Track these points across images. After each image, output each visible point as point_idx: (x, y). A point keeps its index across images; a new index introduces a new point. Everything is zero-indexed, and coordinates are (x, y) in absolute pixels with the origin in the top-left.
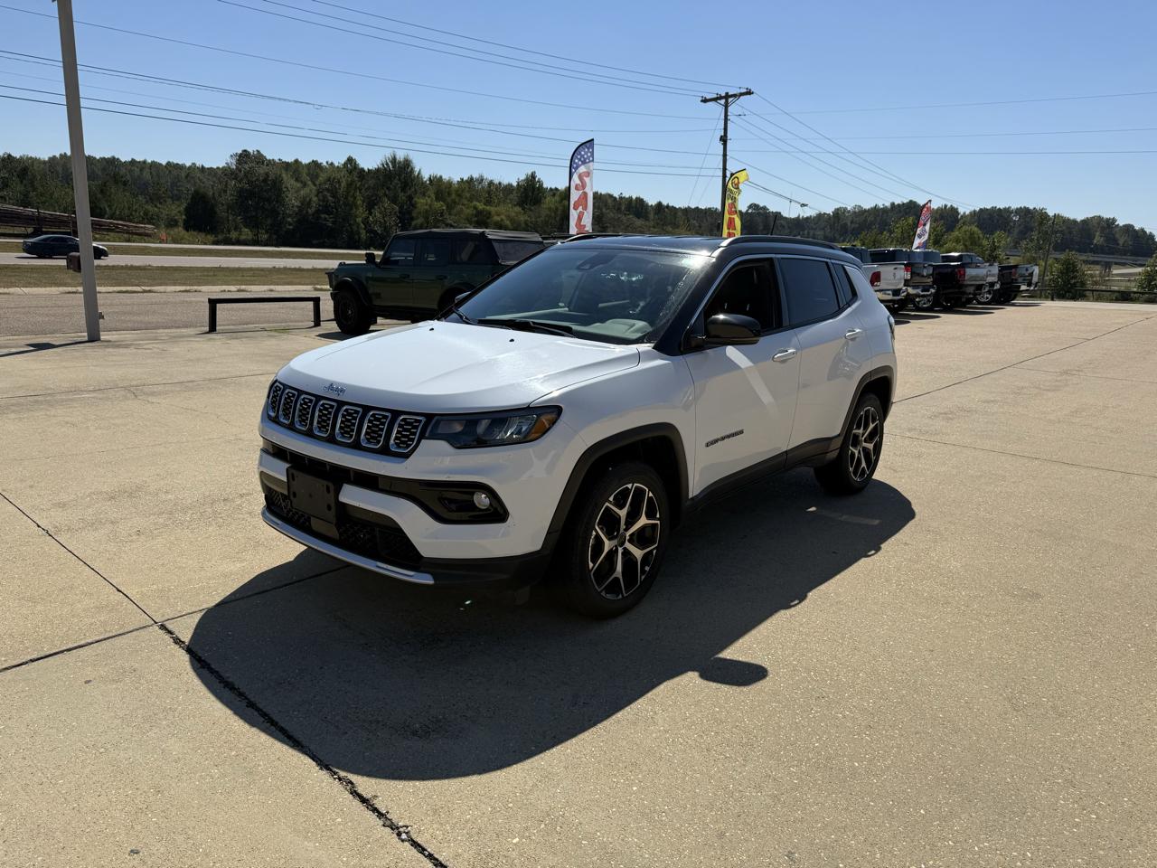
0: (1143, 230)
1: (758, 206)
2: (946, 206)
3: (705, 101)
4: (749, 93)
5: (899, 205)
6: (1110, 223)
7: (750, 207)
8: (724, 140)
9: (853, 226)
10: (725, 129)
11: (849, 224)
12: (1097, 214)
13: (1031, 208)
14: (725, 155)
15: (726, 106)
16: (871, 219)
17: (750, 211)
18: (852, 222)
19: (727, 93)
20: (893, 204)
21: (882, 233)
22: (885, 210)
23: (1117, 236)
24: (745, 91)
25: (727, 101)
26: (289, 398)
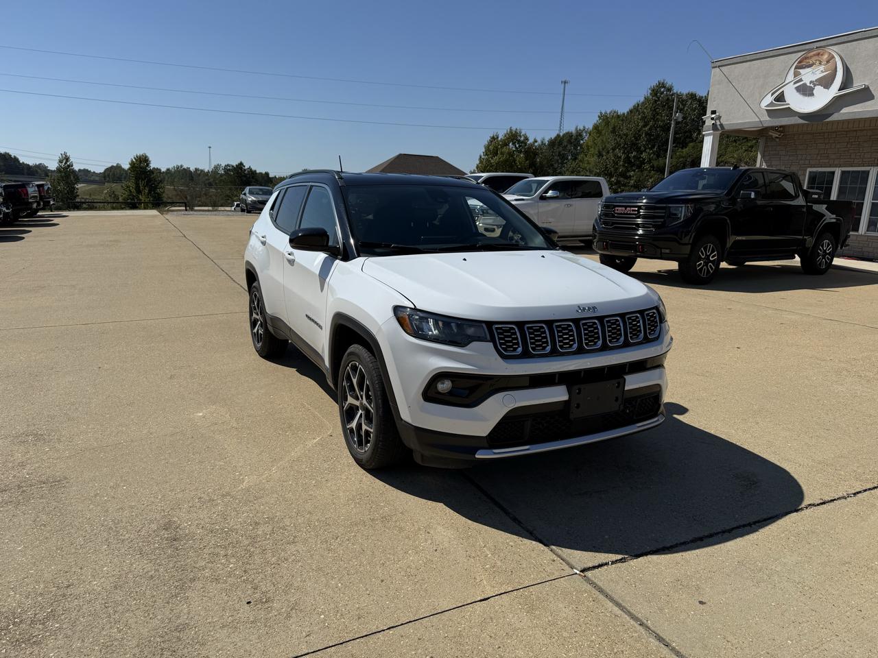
26: (537, 331)
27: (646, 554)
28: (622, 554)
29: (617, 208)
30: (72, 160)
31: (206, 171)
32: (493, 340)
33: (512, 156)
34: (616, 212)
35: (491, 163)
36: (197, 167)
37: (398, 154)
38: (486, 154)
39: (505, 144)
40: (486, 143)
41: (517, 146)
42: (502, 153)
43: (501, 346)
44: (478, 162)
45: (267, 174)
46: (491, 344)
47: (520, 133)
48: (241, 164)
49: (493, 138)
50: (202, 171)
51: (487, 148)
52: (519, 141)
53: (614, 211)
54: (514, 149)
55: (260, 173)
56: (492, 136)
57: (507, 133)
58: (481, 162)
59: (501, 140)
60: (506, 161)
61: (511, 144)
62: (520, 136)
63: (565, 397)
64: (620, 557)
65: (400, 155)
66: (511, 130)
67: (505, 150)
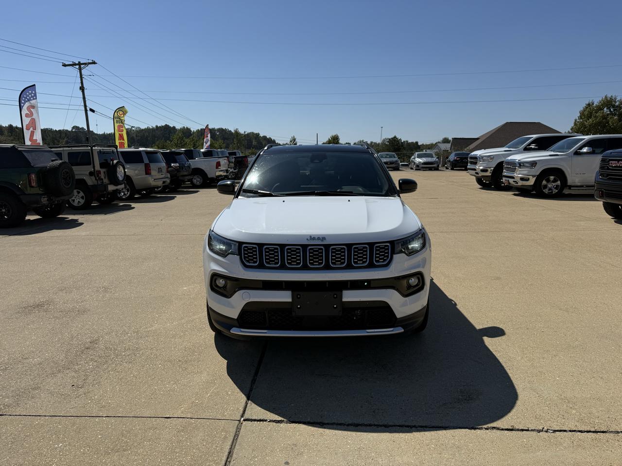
0: (270, 138)
1: (78, 127)
2: (184, 127)
3: (65, 65)
4: (94, 63)
5: (160, 127)
6: (258, 135)
7: (73, 128)
8: (82, 89)
9: (138, 138)
10: (82, 83)
11: (135, 137)
12: (252, 131)
13: (224, 128)
14: (84, 98)
15: (80, 69)
16: (146, 134)
17: (74, 130)
18: (136, 136)
19: (79, 62)
20: (157, 126)
21: (166, 142)
22: (153, 129)
23: (261, 141)
24: (91, 62)
25: (80, 67)
26: (272, 250)
27: (299, 422)
28: (283, 418)
29: (611, 162)
30: (297, 140)
31: (378, 143)
32: (240, 254)
33: (606, 119)
34: (610, 165)
35: (585, 125)
36: (372, 141)
37: (505, 122)
38: (581, 118)
39: (600, 108)
40: (582, 109)
41: (612, 110)
42: (596, 117)
43: (245, 260)
44: (573, 125)
45: (417, 143)
46: (238, 257)
47: (615, 99)
48: (395, 137)
49: (589, 105)
50: (375, 143)
51: (582, 114)
52: (614, 106)
53: (608, 164)
54: (609, 112)
55: (412, 143)
56: (588, 103)
57: (602, 100)
58: (575, 124)
59: (597, 106)
60: (599, 123)
61: (605, 109)
62: (615, 102)
63: (290, 300)
64: (280, 418)
65: (507, 123)
66: (606, 97)
67: (599, 114)
